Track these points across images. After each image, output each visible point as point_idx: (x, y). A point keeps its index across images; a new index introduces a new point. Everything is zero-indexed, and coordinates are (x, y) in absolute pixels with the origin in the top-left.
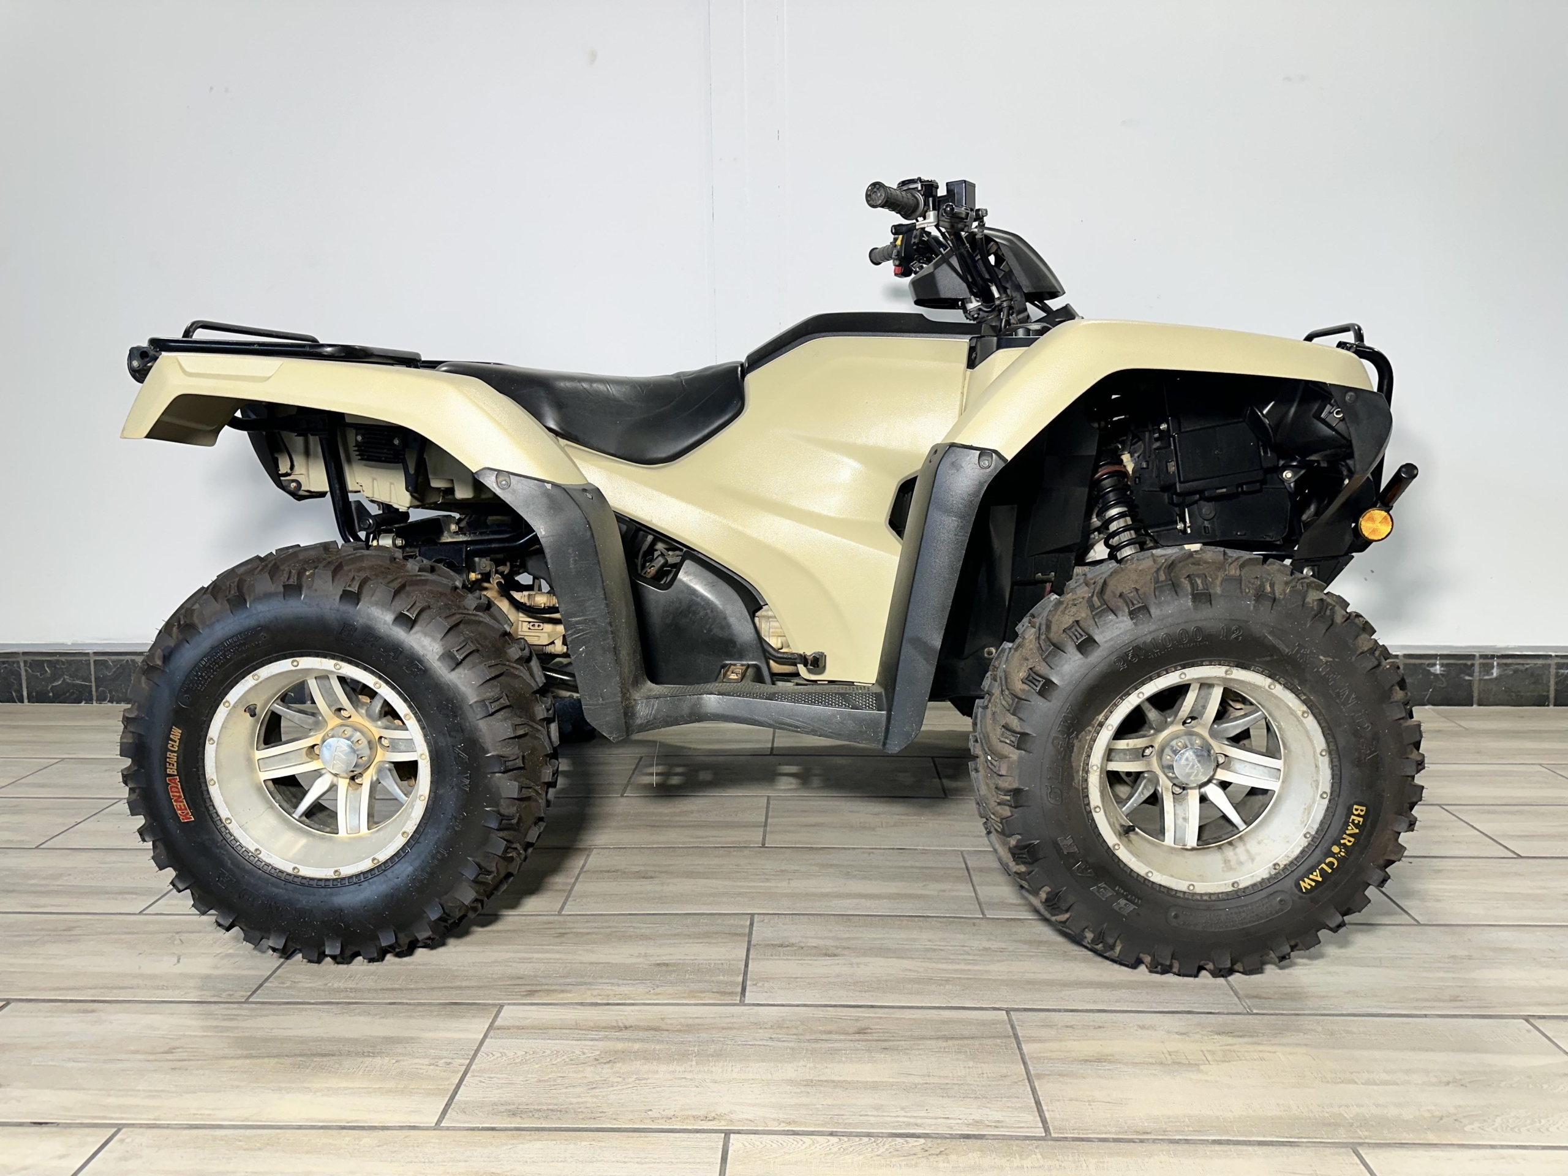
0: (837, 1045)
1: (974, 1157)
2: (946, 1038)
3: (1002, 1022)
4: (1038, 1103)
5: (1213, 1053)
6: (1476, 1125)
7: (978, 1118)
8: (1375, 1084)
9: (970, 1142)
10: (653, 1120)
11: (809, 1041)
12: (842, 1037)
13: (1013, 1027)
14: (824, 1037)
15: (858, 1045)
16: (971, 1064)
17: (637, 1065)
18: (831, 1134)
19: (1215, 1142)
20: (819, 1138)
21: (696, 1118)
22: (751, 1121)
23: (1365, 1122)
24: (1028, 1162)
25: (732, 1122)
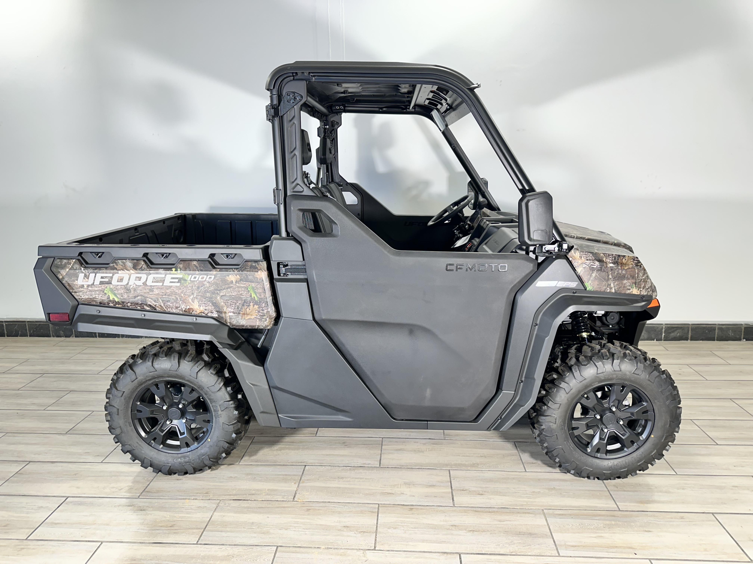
0: (337, 446)
1: (361, 470)
2: (364, 444)
3: (380, 441)
4: (380, 460)
5: (429, 449)
6: (482, 465)
7: (364, 462)
8: (464, 456)
9: (361, 468)
10: (289, 463)
11: (330, 445)
12: (339, 444)
13: (382, 442)
15: (342, 446)
16: (368, 451)
17: (287, 451)
18: (329, 466)
19: (418, 468)
20: (326, 467)
21: (299, 462)
22: (311, 463)
23: (456, 465)
24: (373, 472)
25: (307, 463)
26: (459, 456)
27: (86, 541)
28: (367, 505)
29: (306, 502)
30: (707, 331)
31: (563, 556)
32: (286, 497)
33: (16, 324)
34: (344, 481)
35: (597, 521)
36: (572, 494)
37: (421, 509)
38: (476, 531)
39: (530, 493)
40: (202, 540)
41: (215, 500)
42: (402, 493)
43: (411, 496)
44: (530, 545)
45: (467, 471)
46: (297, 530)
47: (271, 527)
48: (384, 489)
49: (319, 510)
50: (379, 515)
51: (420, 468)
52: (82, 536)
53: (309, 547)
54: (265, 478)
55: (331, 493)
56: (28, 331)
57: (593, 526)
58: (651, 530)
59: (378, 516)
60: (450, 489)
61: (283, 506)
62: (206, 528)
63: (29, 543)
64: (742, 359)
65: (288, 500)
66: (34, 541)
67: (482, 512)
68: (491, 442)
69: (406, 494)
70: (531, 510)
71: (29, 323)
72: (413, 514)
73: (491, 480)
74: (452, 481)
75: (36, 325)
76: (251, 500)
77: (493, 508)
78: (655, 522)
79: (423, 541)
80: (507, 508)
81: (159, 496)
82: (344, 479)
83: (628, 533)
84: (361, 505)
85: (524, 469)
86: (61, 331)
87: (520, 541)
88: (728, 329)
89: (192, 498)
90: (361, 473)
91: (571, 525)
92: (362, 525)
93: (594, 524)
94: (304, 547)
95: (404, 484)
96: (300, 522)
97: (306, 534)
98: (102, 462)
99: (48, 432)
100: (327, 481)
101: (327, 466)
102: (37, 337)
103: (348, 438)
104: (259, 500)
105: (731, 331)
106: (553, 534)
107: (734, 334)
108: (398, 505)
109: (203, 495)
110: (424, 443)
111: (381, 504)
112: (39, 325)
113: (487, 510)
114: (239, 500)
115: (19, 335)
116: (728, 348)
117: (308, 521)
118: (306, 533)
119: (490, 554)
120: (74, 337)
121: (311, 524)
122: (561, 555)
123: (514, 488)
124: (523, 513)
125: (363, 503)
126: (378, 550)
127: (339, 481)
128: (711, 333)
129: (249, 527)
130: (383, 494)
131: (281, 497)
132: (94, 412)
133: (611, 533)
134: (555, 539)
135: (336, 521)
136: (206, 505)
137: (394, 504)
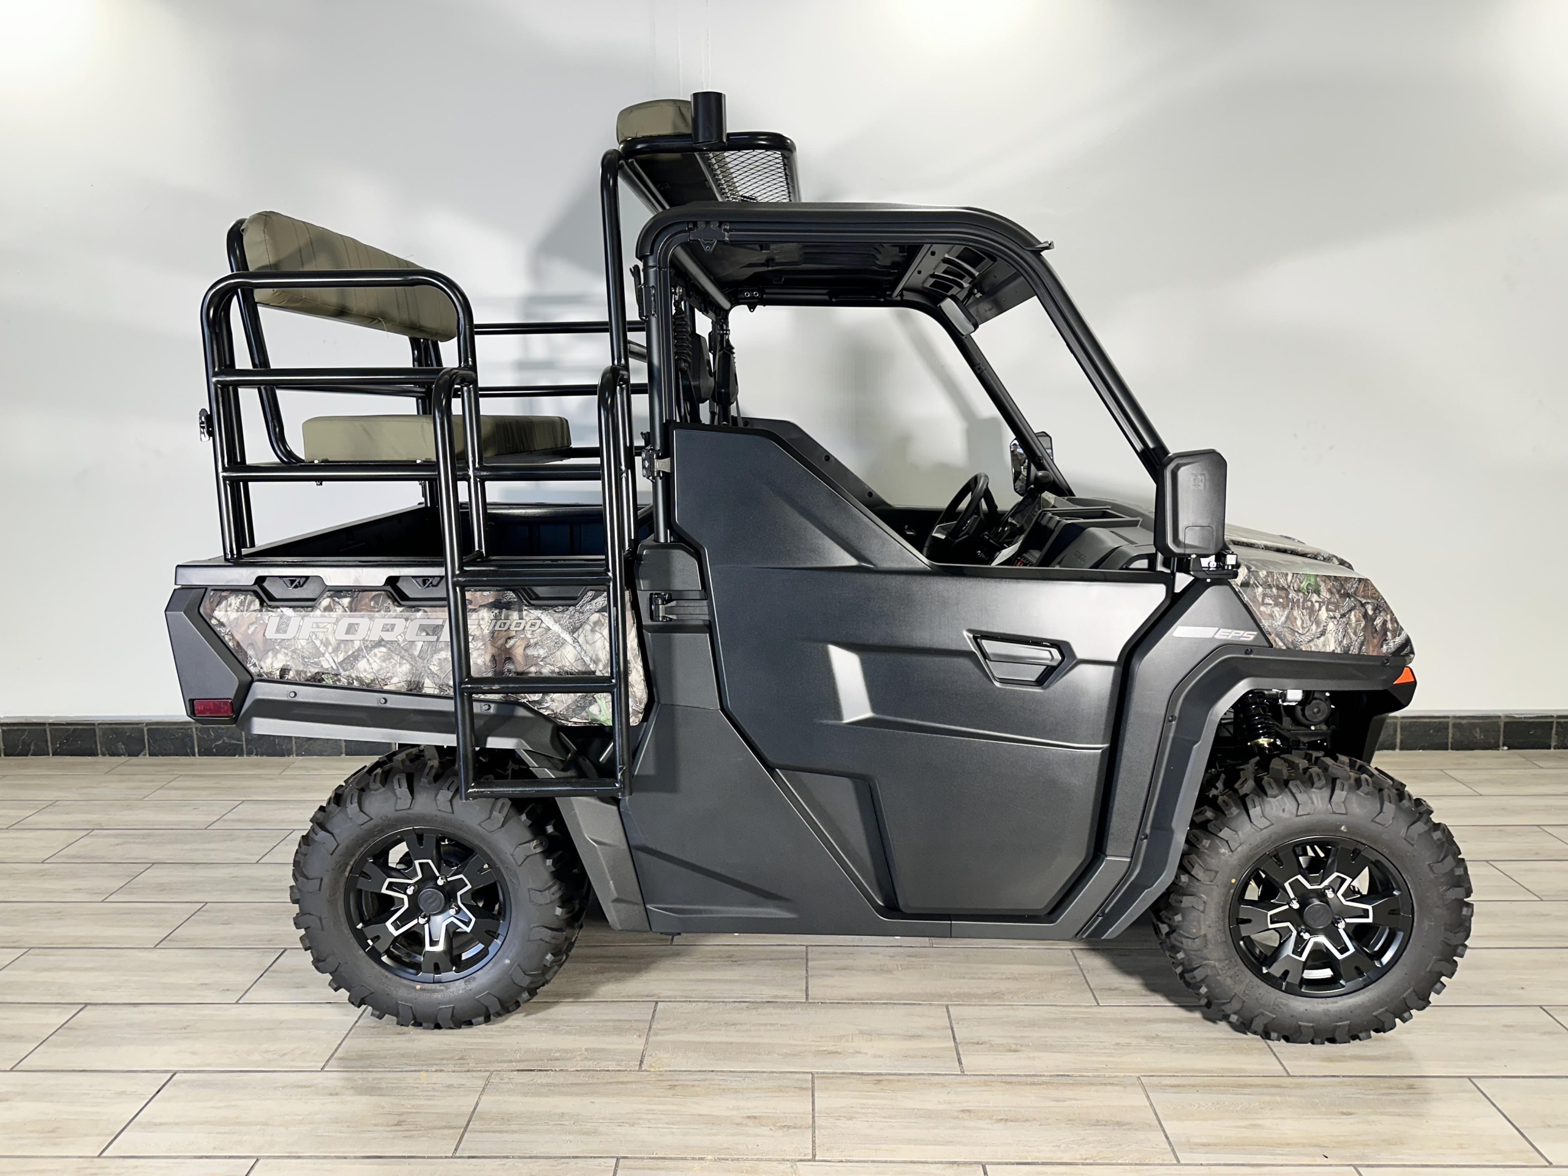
0: (715, 963)
1: (769, 1010)
2: (771, 959)
3: (803, 951)
4: (807, 988)
5: (901, 965)
6: (1011, 995)
7: (776, 994)
8: (974, 978)
9: (769, 1004)
10: (623, 997)
12: (719, 959)
13: (807, 954)
14: (711, 959)
15: (726, 963)
16: (780, 971)
18: (705, 1001)
19: (884, 1004)
20: (700, 1004)
21: (643, 996)
22: (668, 997)
23: (958, 995)
24: (793, 1012)
25: (659, 997)
26: (964, 978)
27: (225, 1157)
28: (789, 1075)
29: (666, 1071)
30: (1431, 731)
31: (1186, 1165)
32: (624, 1062)
33: (25, 730)
34: (737, 1031)
35: (1247, 1096)
36: (1192, 1046)
37: (898, 1081)
38: (1012, 1121)
39: (1112, 1047)
40: (464, 1150)
41: (481, 1071)
42: (858, 1050)
43: (875, 1056)
44: (1120, 1145)
45: (983, 1007)
46: (654, 1126)
47: (601, 1121)
48: (819, 1044)
49: (693, 1086)
50: (816, 1095)
51: (889, 1002)
52: (215, 1148)
53: (682, 1159)
54: (578, 1027)
55: (713, 1053)
56: (50, 744)
57: (1240, 1107)
58: (1352, 1111)
59: (813, 1096)
60: (953, 1042)
61: (621, 1080)
62: (470, 1126)
63: (106, 1162)
64: (1503, 784)
65: (628, 1069)
66: (117, 1160)
67: (1020, 1083)
68: (1025, 951)
69: (866, 1053)
70: (1115, 1079)
71: (53, 727)
72: (882, 1089)
73: (1032, 1024)
74: (954, 1026)
75: (67, 730)
76: (553, 1069)
77: (1041, 1076)
78: (1358, 1096)
79: (909, 1141)
80: (1068, 1076)
81: (363, 1067)
82: (738, 1027)
83: (1309, 1118)
84: (778, 1075)
85: (1094, 1001)
86: (120, 743)
87: (1101, 1138)
88: (1472, 726)
89: (434, 1069)
90: (771, 1014)
91: (1197, 1105)
92: (785, 1113)
93: (1242, 1103)
94: (671, 1159)
95: (859, 1034)
96: (659, 1110)
97: (673, 1133)
98: (237, 1003)
99: (118, 946)
100: (704, 1030)
101: (700, 1002)
102: (69, 757)
103: (737, 948)
104: (570, 1069)
105: (1478, 730)
106: (1163, 1122)
107: (1484, 736)
108: (852, 1073)
109: (454, 1062)
110: (892, 954)
111: (817, 1073)
112: (75, 730)
113: (1030, 1079)
114: (529, 1070)
115: (31, 752)
116: (1476, 763)
117: (674, 1108)
118: (674, 1130)
119: (1043, 1164)
120: (148, 756)
121: (681, 1115)
122: (1182, 1162)
123: (1077, 1038)
124: (1102, 1084)
125: (781, 1072)
126: (819, 1161)
127: (729, 1031)
128: (1440, 734)
129: (557, 1123)
130: (819, 1053)
131: (614, 1063)
132: (208, 904)
133: (1276, 1119)
134: (1167, 1132)
135: (731, 1107)
136: (463, 1081)
137: (843, 1073)
